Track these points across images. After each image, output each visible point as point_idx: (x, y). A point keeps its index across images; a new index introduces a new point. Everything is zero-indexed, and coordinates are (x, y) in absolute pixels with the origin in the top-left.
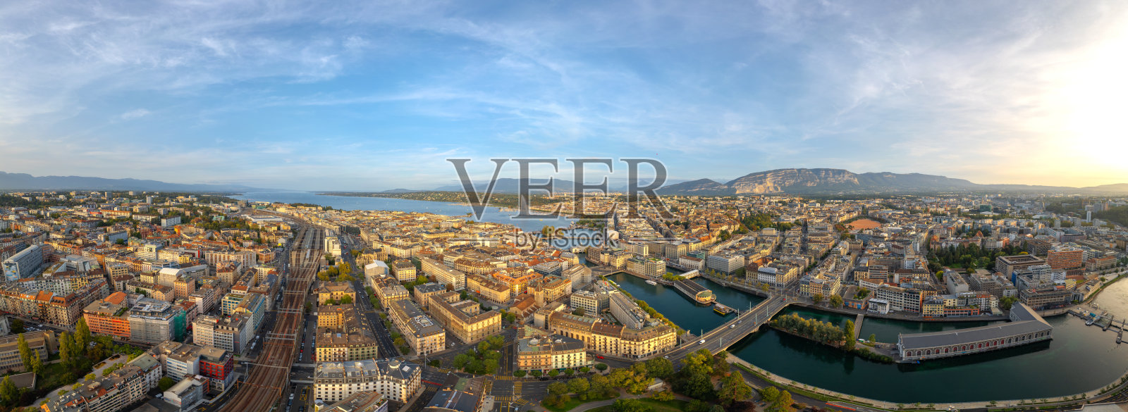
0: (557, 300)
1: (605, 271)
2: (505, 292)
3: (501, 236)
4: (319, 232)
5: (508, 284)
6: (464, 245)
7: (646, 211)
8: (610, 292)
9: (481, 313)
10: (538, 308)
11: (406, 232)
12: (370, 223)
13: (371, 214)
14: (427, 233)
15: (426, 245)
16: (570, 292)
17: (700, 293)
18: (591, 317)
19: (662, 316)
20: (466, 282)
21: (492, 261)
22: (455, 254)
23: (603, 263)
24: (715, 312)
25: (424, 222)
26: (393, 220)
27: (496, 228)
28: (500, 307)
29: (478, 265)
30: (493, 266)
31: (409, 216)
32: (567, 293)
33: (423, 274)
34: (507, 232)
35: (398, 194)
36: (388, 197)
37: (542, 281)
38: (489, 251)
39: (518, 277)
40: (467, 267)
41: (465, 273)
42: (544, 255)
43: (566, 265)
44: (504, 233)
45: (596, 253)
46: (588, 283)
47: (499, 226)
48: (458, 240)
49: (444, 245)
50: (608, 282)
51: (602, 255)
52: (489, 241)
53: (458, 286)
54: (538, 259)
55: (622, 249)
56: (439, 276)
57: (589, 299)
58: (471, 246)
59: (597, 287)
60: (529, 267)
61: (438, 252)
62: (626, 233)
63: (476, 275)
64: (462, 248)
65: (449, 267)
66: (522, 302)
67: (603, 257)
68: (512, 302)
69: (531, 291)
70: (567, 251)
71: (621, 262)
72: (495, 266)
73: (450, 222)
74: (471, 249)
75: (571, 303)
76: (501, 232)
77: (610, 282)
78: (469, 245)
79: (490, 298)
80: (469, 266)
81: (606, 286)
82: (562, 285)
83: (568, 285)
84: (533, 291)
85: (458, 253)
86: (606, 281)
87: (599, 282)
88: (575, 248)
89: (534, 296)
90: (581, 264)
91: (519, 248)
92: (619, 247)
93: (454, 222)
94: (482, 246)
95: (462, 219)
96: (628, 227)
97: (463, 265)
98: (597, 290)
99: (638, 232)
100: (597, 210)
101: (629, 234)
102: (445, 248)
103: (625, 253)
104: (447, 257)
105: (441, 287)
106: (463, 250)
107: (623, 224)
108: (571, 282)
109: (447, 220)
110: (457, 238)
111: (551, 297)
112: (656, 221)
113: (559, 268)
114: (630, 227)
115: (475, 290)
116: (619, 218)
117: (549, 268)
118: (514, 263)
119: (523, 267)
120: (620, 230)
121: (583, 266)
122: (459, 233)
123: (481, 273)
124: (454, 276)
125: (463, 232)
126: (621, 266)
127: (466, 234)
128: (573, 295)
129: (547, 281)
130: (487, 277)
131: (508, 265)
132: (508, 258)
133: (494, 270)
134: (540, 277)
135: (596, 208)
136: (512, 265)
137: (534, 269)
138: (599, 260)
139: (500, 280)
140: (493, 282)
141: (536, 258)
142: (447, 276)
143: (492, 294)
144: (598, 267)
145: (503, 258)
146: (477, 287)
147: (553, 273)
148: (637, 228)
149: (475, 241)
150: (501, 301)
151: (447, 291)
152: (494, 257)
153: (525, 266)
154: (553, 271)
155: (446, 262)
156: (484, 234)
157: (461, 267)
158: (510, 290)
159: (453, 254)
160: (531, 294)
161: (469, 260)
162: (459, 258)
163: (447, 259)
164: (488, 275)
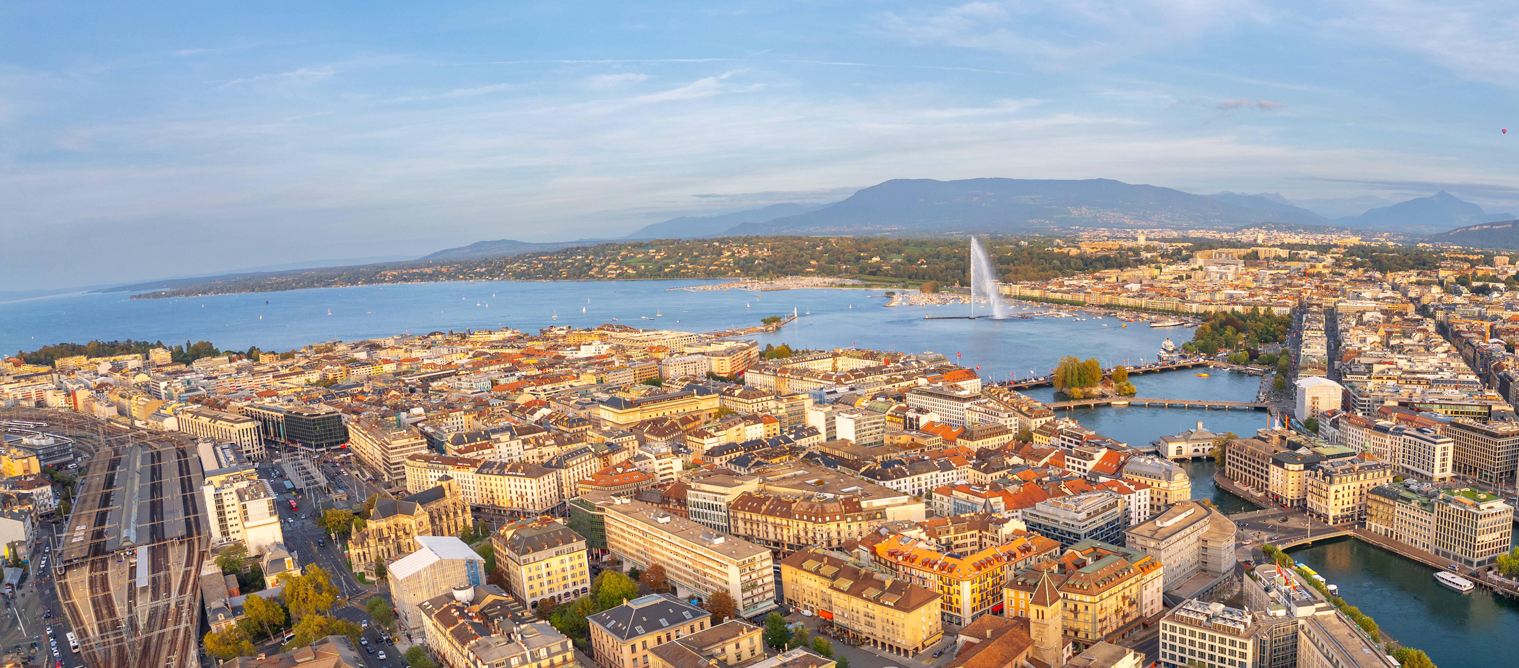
0: (1109, 639)
1: (1282, 530)
2: (923, 610)
3: (900, 398)
4: (170, 462)
5: (933, 580)
6: (757, 443)
8: (1304, 612)
10: (1042, 666)
11: (530, 408)
12: (381, 392)
13: (382, 354)
14: (615, 403)
15: (614, 449)
16: (1158, 606)
20: (779, 583)
21: (866, 496)
22: (728, 477)
25: (600, 363)
26: (476, 367)
27: (878, 370)
29: (818, 514)
30: (871, 516)
31: (539, 345)
32: (1147, 611)
33: (616, 563)
34: (922, 382)
35: (487, 262)
36: (450, 277)
37: (1055, 568)
38: (856, 458)
39: (969, 553)
40: (775, 523)
41: (772, 546)
42: (1063, 467)
43: (1142, 507)
44: (910, 389)
45: (1252, 464)
46: (1224, 574)
47: (887, 362)
48: (735, 424)
49: (686, 448)
50: (1293, 575)
51: (1275, 472)
52: (852, 422)
53: (751, 600)
54: (1042, 484)
55: (1353, 450)
56: (676, 568)
57: (1225, 634)
58: (785, 443)
59: (1253, 593)
60: (1006, 515)
61: (665, 475)
62: (1371, 391)
63: (814, 553)
64: (754, 452)
65: (708, 529)
66: (984, 648)
67: (1280, 479)
68: (950, 649)
69: (1017, 607)
70: (1148, 454)
71: (1346, 499)
72: (879, 516)
73: (700, 356)
74: (784, 455)
75: (1161, 650)
76: (897, 385)
77: (1301, 575)
78: (778, 438)
79: (872, 637)
80: (784, 522)
81: (1288, 587)
82: (1127, 583)
83: (1150, 583)
84: (1023, 607)
85: (738, 474)
86: (1287, 570)
87: (1262, 573)
88: (1178, 441)
89: (1029, 623)
90: (1197, 502)
91: (968, 446)
92: (1340, 443)
93: (716, 356)
94: (828, 440)
95: (746, 342)
96: (1377, 368)
97: (760, 518)
98: (1254, 604)
99: (1415, 387)
100: (1261, 298)
101: (1380, 394)
102: (691, 458)
103: (1362, 464)
104: (700, 493)
105: (691, 611)
106: (756, 460)
107: (1359, 353)
108: (1161, 570)
109: (687, 350)
110: (729, 416)
111: (1089, 627)
112: (1491, 350)
113: (1118, 519)
114: (1387, 366)
115: (815, 611)
116: (1347, 331)
117: (1083, 516)
118: (952, 501)
119: (985, 515)
120: (1348, 376)
121: (1204, 512)
122: (739, 396)
123: (829, 543)
124: (730, 562)
125: (752, 393)
126: (1347, 516)
127: (764, 399)
128: (1168, 619)
129: (1073, 567)
130: (852, 559)
131: (930, 509)
132: (929, 483)
133: (877, 532)
134: (1047, 553)
135: (1259, 292)
136: (946, 508)
137: (1026, 522)
138: (1265, 488)
139: (904, 566)
140: (877, 576)
141: (1035, 481)
142: (706, 562)
143: (877, 622)
144: (1260, 518)
145: (907, 484)
146: (819, 601)
147: (1096, 538)
148: (1414, 373)
149: (799, 423)
150: (912, 649)
151: (712, 624)
152: (876, 481)
153: (993, 511)
154: (1096, 530)
155: (698, 510)
156: (833, 397)
157: (755, 527)
158: (942, 606)
159: (720, 478)
160: (1016, 618)
161: (783, 498)
162: (744, 492)
163: (700, 500)
164: (856, 550)
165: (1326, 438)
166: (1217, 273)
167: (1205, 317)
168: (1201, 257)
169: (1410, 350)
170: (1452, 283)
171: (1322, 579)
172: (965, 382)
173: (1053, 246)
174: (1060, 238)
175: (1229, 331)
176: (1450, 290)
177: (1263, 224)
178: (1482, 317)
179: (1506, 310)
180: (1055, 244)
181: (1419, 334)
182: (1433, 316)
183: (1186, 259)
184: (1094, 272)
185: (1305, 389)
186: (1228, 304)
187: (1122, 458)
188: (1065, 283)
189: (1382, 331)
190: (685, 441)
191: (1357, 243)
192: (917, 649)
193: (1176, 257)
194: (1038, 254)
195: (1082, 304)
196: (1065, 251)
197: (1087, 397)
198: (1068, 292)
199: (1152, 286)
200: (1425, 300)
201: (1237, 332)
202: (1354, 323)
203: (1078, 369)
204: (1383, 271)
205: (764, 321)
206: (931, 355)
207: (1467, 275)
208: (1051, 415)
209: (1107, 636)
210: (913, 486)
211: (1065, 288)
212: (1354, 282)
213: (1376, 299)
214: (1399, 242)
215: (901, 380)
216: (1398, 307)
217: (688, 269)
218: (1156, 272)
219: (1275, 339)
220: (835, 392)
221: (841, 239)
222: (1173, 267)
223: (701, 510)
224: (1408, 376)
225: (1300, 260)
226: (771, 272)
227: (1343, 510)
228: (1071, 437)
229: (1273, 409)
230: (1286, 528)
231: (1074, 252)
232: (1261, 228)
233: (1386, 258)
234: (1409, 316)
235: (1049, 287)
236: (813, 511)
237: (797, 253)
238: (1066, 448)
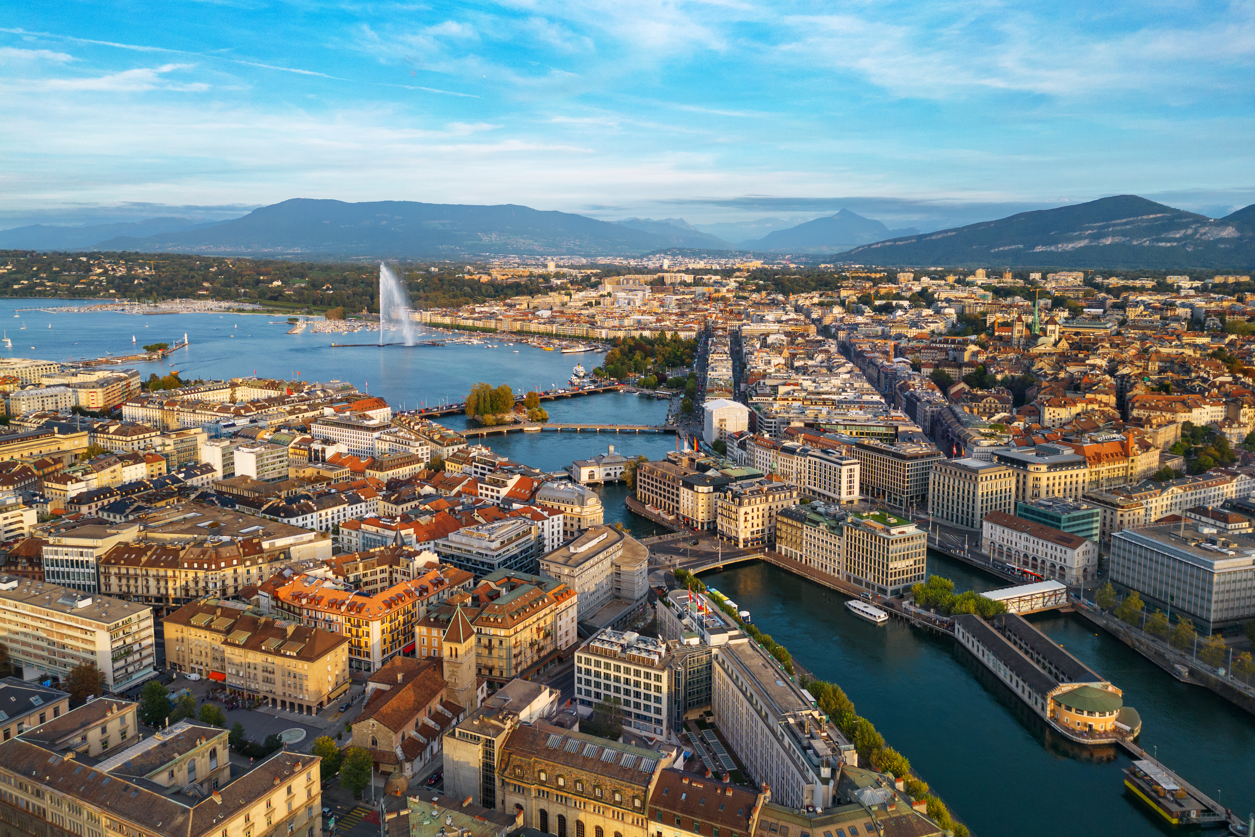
0: (524, 675)
1: (694, 554)
2: (329, 657)
3: (304, 429)
5: (339, 623)
6: (137, 485)
7: (854, 327)
8: (717, 640)
9: (235, 773)
10: (457, 710)
16: (573, 637)
17: (1066, 687)
18: (644, 743)
19: (906, 766)
20: (160, 644)
21: (268, 535)
22: (98, 527)
23: (688, 523)
24: (1129, 796)
27: (280, 401)
28: (312, 731)
29: (211, 559)
30: (273, 558)
32: (562, 644)
34: (328, 411)
37: (469, 601)
38: (257, 495)
39: (379, 590)
40: (158, 575)
41: (153, 603)
42: (476, 495)
43: (556, 533)
44: (315, 420)
45: (663, 487)
46: (637, 600)
47: (290, 392)
48: (110, 465)
49: (42, 497)
50: (705, 601)
51: (685, 494)
52: (253, 456)
53: (123, 671)
54: (454, 513)
55: (760, 472)
56: (24, 644)
57: (640, 665)
58: (173, 484)
59: (667, 620)
60: (418, 547)
61: (11, 531)
62: (776, 412)
63: (205, 605)
64: (133, 496)
65: (70, 590)
66: (395, 694)
67: (690, 501)
68: (358, 700)
69: (430, 646)
70: (561, 479)
71: (755, 522)
72: (282, 556)
73: (63, 388)
74: (172, 497)
75: (577, 685)
76: (300, 416)
77: (714, 600)
78: (165, 478)
79: (270, 696)
80: (170, 573)
81: (701, 613)
82: (541, 614)
83: (564, 613)
84: (436, 645)
85: (112, 523)
86: (700, 595)
87: (675, 598)
88: (590, 465)
89: (442, 663)
90: (610, 527)
91: (377, 477)
92: (748, 465)
93: (84, 388)
94: (225, 477)
95: (124, 372)
96: (782, 390)
97: (139, 572)
98: (667, 632)
99: (820, 407)
100: (668, 323)
101: (785, 415)
102: (49, 508)
103: (771, 486)
104: (60, 549)
105: (43, 696)
106: (136, 505)
107: (764, 375)
108: (575, 599)
109: (46, 381)
110: (101, 456)
111: (503, 663)
112: (895, 370)
113: (531, 547)
114: (792, 387)
115: (204, 673)
116: (752, 353)
117: (496, 544)
118: (361, 535)
119: (395, 549)
120: (754, 398)
121: (616, 536)
122: (113, 434)
123: (224, 592)
124: (98, 627)
125: (131, 428)
126: (757, 539)
127: (147, 435)
128: (582, 651)
129: (486, 599)
130: (250, 607)
131: (337, 545)
132: (336, 518)
133: (280, 575)
134: (461, 585)
135: (666, 317)
136: (354, 543)
137: (439, 554)
138: (676, 511)
139: (308, 610)
140: (279, 623)
141: (447, 510)
142: (66, 631)
143: (278, 677)
144: (672, 542)
145: (314, 520)
146: (209, 660)
147: (510, 567)
148: (819, 393)
149: (190, 461)
150: (316, 704)
151: (71, 707)
152: (280, 519)
153: (404, 544)
154: (510, 559)
155: (57, 569)
156: (231, 430)
157: (132, 582)
158: (350, 651)
159: (87, 529)
160: (429, 658)
161: (169, 546)
162: (120, 543)
163: (61, 557)
164: (256, 597)
165: (734, 460)
166: (625, 299)
167: (613, 342)
168: (609, 283)
169: (814, 371)
170: (854, 303)
171: (734, 605)
172: (374, 411)
173: (463, 273)
174: (470, 264)
175: (638, 356)
176: (852, 309)
177: (669, 250)
178: (885, 336)
179: (911, 327)
180: (466, 270)
181: (821, 356)
182: (835, 337)
183: (595, 286)
184: (505, 298)
185: (712, 412)
186: (637, 330)
187: (536, 484)
188: (477, 310)
189: (786, 353)
190: (41, 488)
191: (760, 266)
192: (321, 704)
193: (586, 283)
194: (449, 281)
195: (494, 331)
196: (476, 277)
197: (500, 423)
198: (479, 319)
199: (562, 312)
200: (827, 321)
201: (646, 357)
202: (758, 346)
203: (491, 396)
204: (786, 294)
205: (147, 348)
206: (338, 383)
207: (870, 294)
208: (464, 443)
209: (522, 672)
210: (321, 522)
211: (477, 315)
212: (757, 305)
213: (780, 322)
214: (801, 264)
215: (306, 411)
216: (800, 329)
217: (46, 286)
218: (566, 298)
219: (683, 363)
220: (234, 425)
221: (239, 260)
222: (583, 294)
223: (62, 569)
224: (813, 397)
225: (705, 285)
226: (155, 294)
227: (752, 533)
228: (485, 464)
229: (682, 433)
230: (697, 552)
231: (485, 278)
232: (666, 254)
233: (788, 280)
234: (811, 338)
235: (460, 314)
236: (206, 557)
237: (187, 273)
238: (479, 475)
